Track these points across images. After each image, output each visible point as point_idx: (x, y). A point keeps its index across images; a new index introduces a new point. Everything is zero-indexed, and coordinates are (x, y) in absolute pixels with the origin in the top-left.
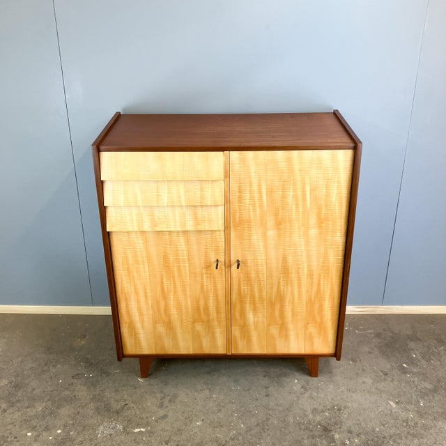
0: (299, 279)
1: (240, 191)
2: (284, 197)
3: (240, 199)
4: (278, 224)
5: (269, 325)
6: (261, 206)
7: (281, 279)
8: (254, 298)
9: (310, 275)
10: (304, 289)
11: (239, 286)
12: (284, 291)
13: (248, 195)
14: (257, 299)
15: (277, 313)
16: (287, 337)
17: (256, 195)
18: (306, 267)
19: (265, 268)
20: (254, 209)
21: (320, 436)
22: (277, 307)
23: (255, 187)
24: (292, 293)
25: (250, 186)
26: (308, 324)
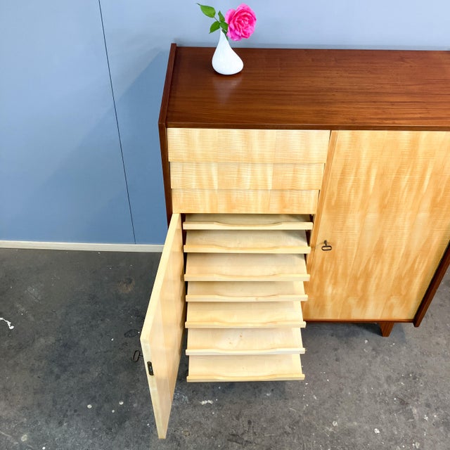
0: (393, 259)
1: (343, 173)
2: (397, 180)
3: (342, 181)
4: (383, 208)
5: (348, 296)
6: (366, 189)
7: (372, 258)
8: (336, 275)
9: (407, 255)
10: (395, 267)
11: (322, 263)
12: (372, 268)
13: (352, 178)
14: (339, 275)
15: (359, 287)
16: (365, 306)
17: (363, 178)
18: (404, 247)
19: (356, 248)
20: (356, 193)
21: (397, 411)
22: (361, 282)
23: (363, 169)
24: (382, 270)
25: (357, 169)
26: (392, 295)
